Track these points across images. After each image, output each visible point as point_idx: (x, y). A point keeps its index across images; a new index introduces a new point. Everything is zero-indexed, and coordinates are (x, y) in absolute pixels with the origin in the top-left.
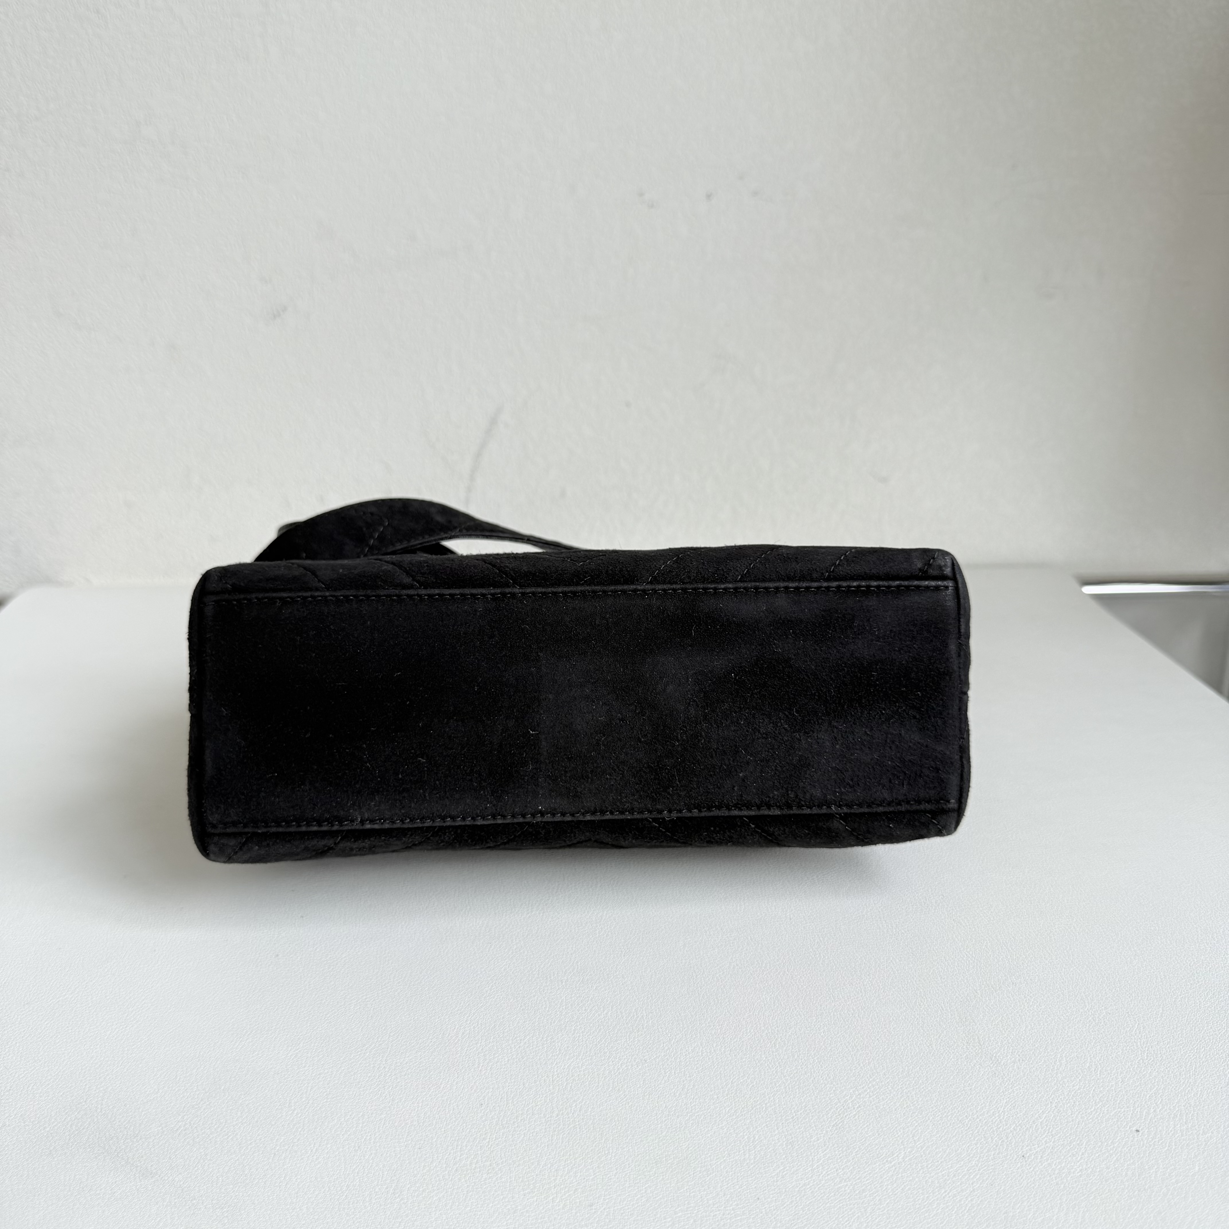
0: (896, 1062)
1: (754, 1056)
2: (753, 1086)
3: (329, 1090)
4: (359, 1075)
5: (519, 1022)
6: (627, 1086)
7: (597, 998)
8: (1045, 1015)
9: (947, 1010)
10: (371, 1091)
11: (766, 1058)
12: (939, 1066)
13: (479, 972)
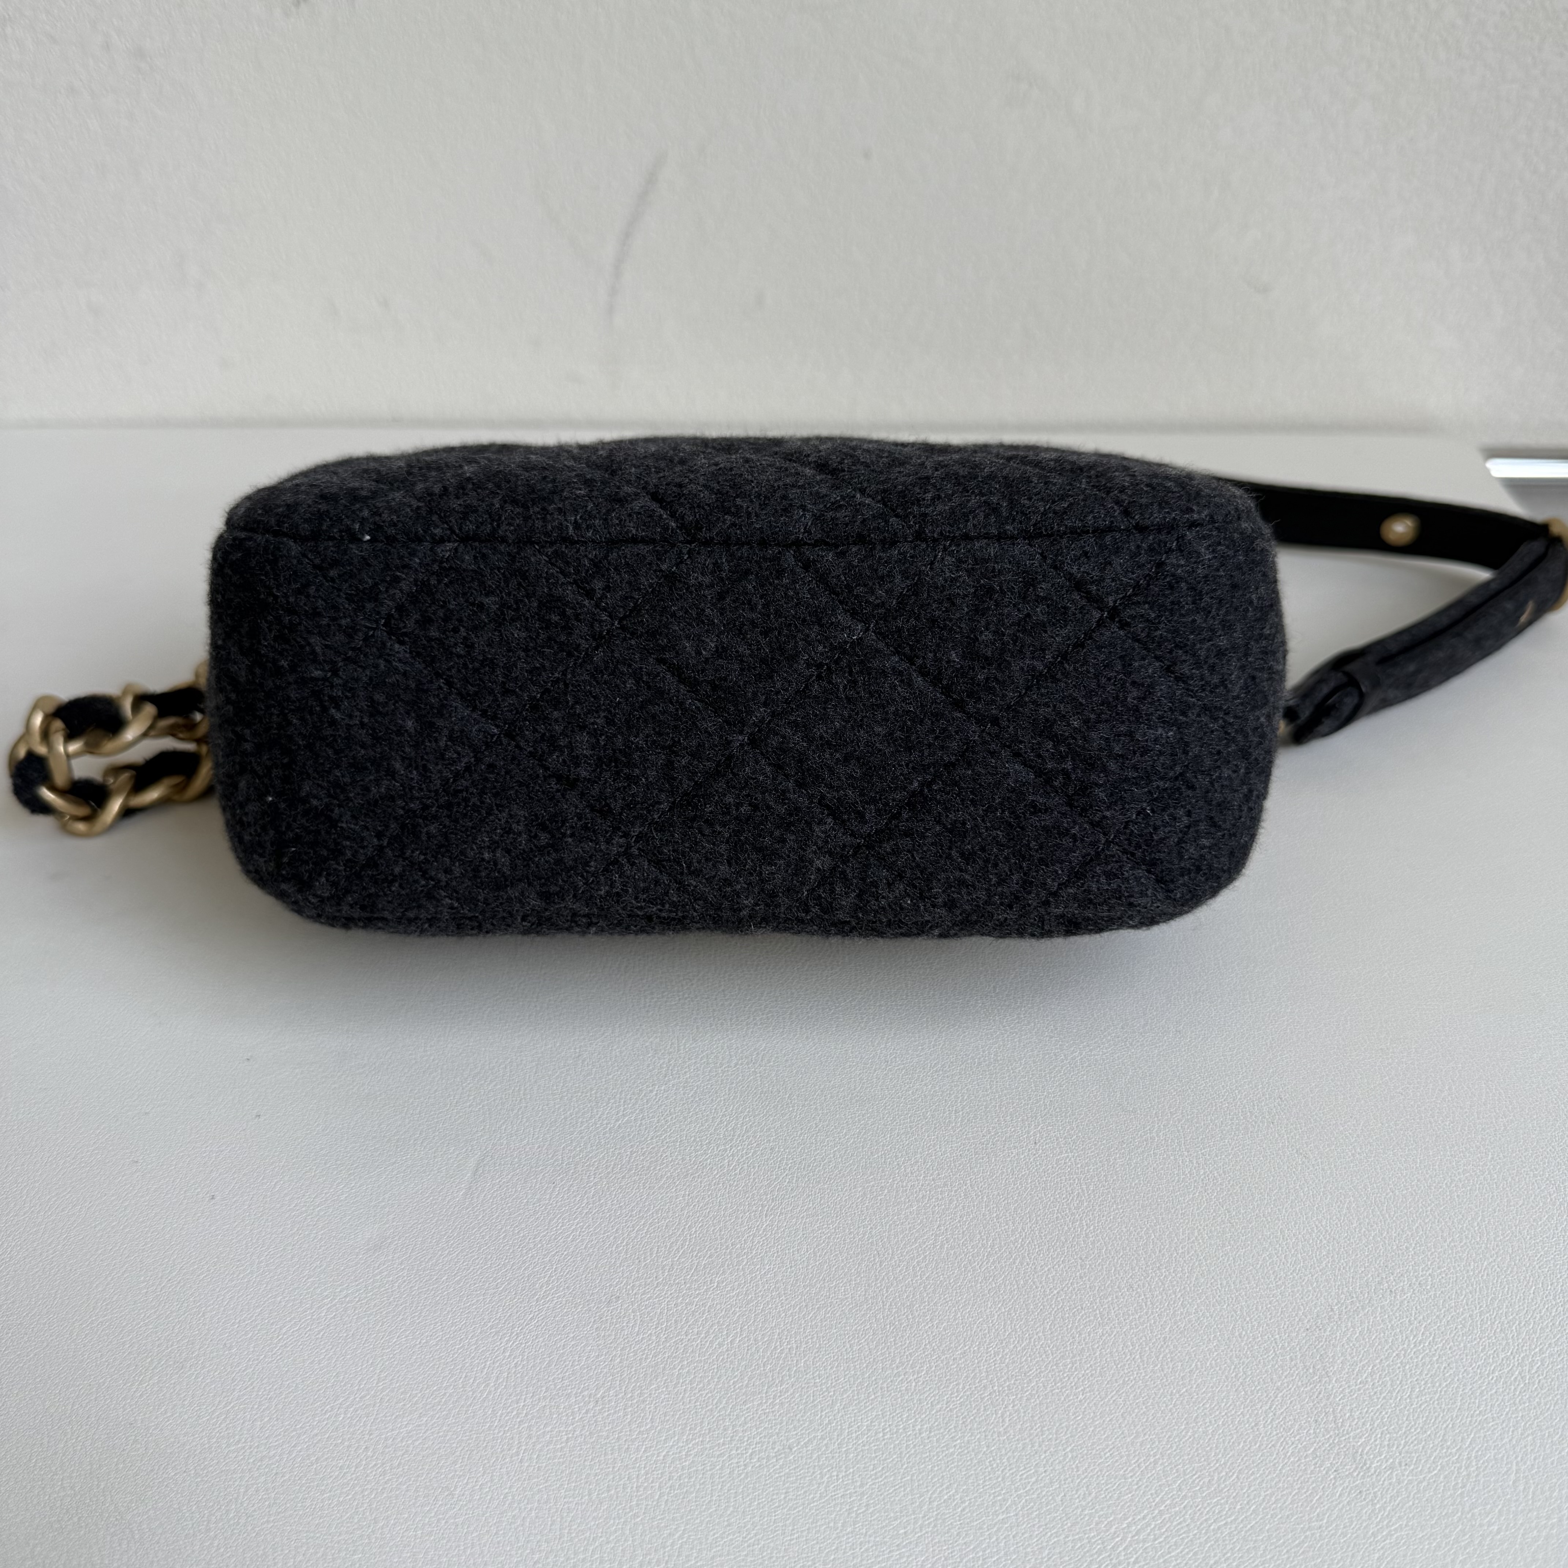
0: (1199, 1462)
1: (968, 1442)
2: (964, 1510)
3: (273, 1495)
4: (325, 1463)
5: (588, 1357)
6: (759, 1504)
7: (719, 1307)
8: (1442, 1363)
9: (1283, 1347)
10: (341, 1499)
11: (988, 1447)
12: (1270, 1473)
13: (532, 1246)
